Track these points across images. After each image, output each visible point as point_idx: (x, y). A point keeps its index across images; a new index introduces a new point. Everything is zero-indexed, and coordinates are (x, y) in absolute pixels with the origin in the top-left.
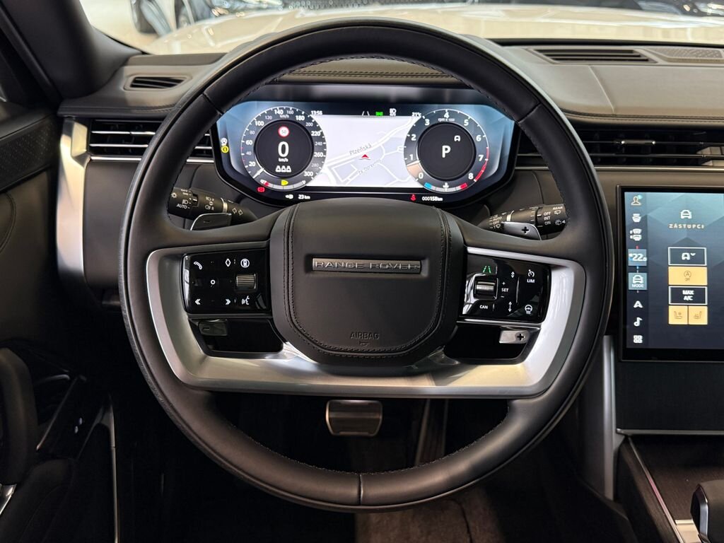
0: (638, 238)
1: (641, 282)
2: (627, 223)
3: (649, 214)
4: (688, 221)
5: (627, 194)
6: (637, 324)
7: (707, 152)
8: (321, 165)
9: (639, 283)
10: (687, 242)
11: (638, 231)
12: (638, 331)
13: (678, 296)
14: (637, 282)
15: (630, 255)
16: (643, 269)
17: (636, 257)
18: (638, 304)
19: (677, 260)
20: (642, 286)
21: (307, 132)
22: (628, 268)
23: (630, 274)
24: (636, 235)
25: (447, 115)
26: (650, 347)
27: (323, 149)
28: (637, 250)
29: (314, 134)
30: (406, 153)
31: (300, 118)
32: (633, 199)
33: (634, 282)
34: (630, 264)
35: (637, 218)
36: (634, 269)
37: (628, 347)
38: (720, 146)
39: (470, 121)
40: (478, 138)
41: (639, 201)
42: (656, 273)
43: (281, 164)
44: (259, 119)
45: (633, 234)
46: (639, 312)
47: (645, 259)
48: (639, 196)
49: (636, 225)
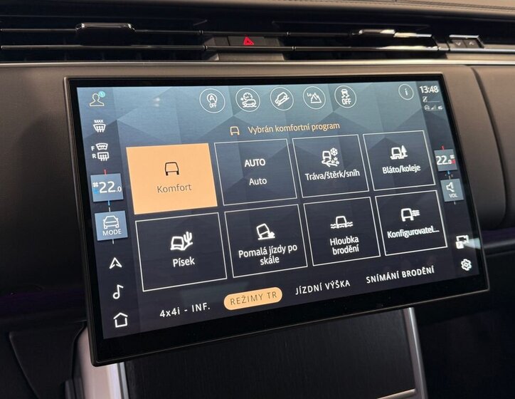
0: (104, 157)
1: (117, 226)
2: (85, 136)
5: (81, 91)
6: (117, 295)
7: (210, 44)
9: (114, 228)
11: (102, 146)
12: (120, 306)
14: (109, 226)
15: (95, 185)
16: (118, 205)
17: (104, 187)
18: (115, 263)
20: (119, 232)
22: (92, 206)
23: (98, 216)
26: (142, 331)
28: (106, 175)
32: (92, 97)
33: (106, 227)
34: (96, 198)
35: (100, 127)
36: (104, 207)
37: (106, 336)
38: (227, 36)
41: (101, 99)
45: (96, 151)
46: (117, 275)
47: (120, 189)
48: (101, 92)
49: (100, 137)
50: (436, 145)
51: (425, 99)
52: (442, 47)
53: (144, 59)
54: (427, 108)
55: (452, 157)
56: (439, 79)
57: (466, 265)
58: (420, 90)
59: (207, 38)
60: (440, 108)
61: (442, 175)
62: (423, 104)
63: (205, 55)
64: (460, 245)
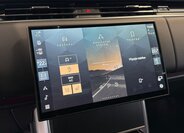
0: (41, 54)
1: (46, 76)
3: (45, 41)
4: (67, 42)
6: (46, 99)
10: (67, 52)
11: (40, 49)
12: (47, 102)
13: (66, 80)
14: (43, 76)
15: (38, 63)
16: (45, 69)
17: (41, 63)
18: (45, 88)
19: (64, 63)
20: (46, 78)
22: (37, 70)
24: (39, 52)
28: (41, 59)
34: (38, 67)
35: (39, 43)
36: (41, 70)
37: (43, 112)
38: (81, 9)
42: (53, 70)
47: (46, 64)
48: (39, 31)
49: (39, 47)
51: (148, 30)
52: (155, 11)
54: (149, 33)
55: (157, 50)
56: (153, 23)
57: (161, 86)
61: (154, 56)
64: (159, 80)
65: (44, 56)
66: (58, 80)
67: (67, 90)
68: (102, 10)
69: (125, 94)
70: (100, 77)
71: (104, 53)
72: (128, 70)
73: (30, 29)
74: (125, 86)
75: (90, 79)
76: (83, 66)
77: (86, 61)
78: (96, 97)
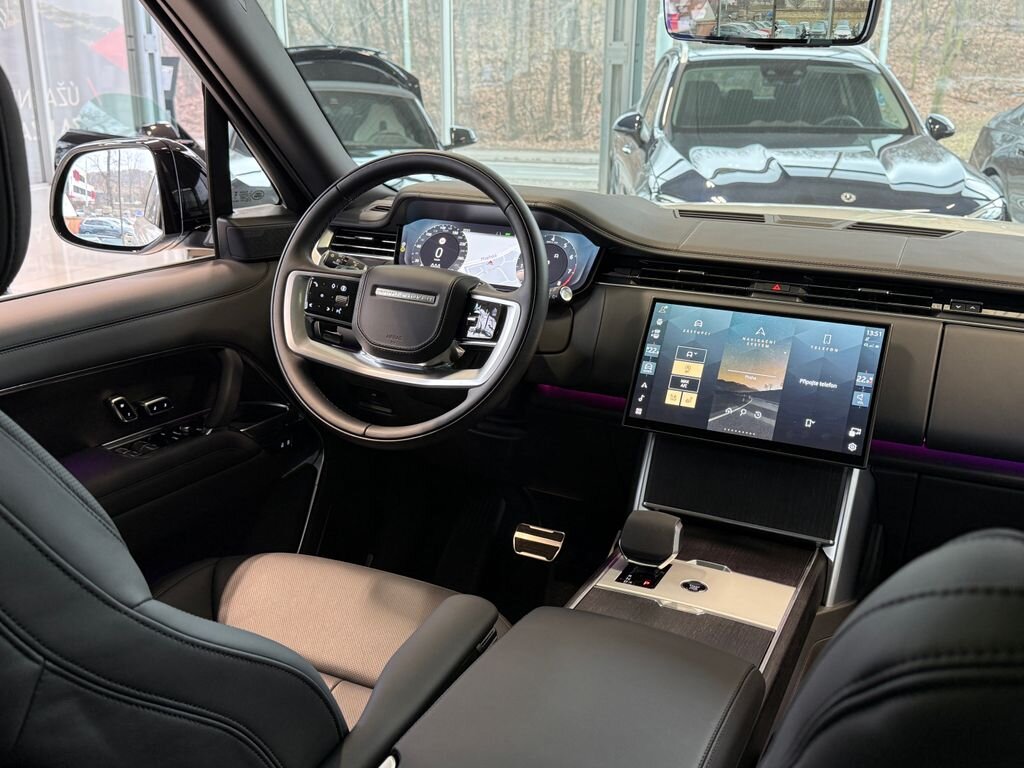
0: (656, 337)
1: (651, 369)
2: (651, 325)
3: (670, 321)
4: (698, 329)
5: (657, 305)
6: (640, 400)
8: (460, 265)
9: (648, 370)
10: (694, 344)
11: (658, 331)
12: (640, 405)
13: (676, 383)
14: (648, 368)
15: (648, 348)
16: (654, 360)
17: (651, 350)
18: (645, 385)
19: (682, 356)
20: (650, 372)
21: (457, 242)
22: (643, 357)
23: (644, 362)
24: (655, 334)
25: (553, 239)
26: (646, 418)
27: (464, 255)
28: (654, 345)
29: (462, 244)
30: (518, 264)
31: (456, 233)
32: (661, 308)
33: (646, 368)
34: (646, 354)
35: (660, 322)
36: (648, 359)
37: (630, 416)
39: (569, 245)
40: (571, 257)
41: (665, 309)
42: (664, 364)
43: (435, 262)
44: (429, 231)
46: (644, 391)
47: (658, 353)
48: (666, 306)
49: (658, 327)
50: (861, 368)
51: (867, 339)
53: (717, 292)
54: (866, 345)
55: (871, 379)
56: (887, 327)
57: (852, 447)
58: (866, 332)
59: (754, 282)
60: (877, 346)
61: (859, 389)
62: (864, 342)
63: (746, 293)
64: (852, 434)
65: (658, 342)
66: (664, 379)
67: (673, 397)
68: (809, 290)
69: (769, 436)
70: (734, 394)
71: (756, 357)
72: (790, 400)
73: (656, 300)
74: (773, 422)
75: (714, 391)
76: (711, 370)
77: (720, 363)
78: (714, 422)
